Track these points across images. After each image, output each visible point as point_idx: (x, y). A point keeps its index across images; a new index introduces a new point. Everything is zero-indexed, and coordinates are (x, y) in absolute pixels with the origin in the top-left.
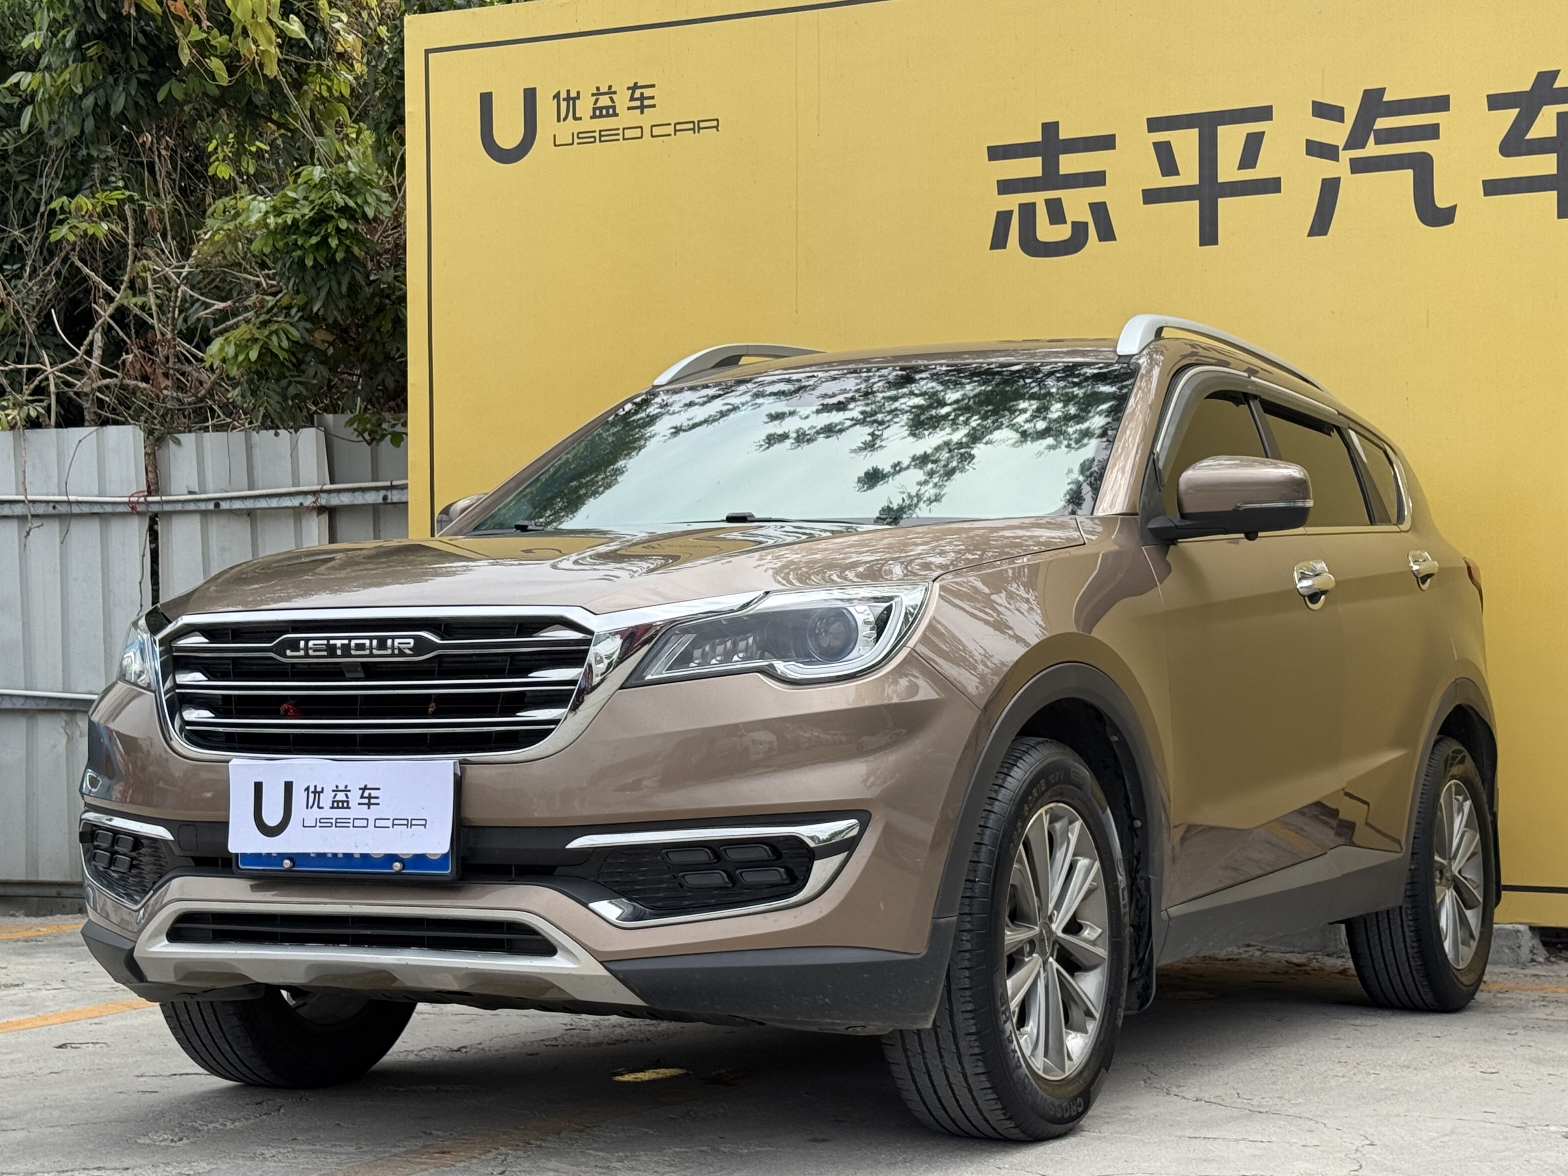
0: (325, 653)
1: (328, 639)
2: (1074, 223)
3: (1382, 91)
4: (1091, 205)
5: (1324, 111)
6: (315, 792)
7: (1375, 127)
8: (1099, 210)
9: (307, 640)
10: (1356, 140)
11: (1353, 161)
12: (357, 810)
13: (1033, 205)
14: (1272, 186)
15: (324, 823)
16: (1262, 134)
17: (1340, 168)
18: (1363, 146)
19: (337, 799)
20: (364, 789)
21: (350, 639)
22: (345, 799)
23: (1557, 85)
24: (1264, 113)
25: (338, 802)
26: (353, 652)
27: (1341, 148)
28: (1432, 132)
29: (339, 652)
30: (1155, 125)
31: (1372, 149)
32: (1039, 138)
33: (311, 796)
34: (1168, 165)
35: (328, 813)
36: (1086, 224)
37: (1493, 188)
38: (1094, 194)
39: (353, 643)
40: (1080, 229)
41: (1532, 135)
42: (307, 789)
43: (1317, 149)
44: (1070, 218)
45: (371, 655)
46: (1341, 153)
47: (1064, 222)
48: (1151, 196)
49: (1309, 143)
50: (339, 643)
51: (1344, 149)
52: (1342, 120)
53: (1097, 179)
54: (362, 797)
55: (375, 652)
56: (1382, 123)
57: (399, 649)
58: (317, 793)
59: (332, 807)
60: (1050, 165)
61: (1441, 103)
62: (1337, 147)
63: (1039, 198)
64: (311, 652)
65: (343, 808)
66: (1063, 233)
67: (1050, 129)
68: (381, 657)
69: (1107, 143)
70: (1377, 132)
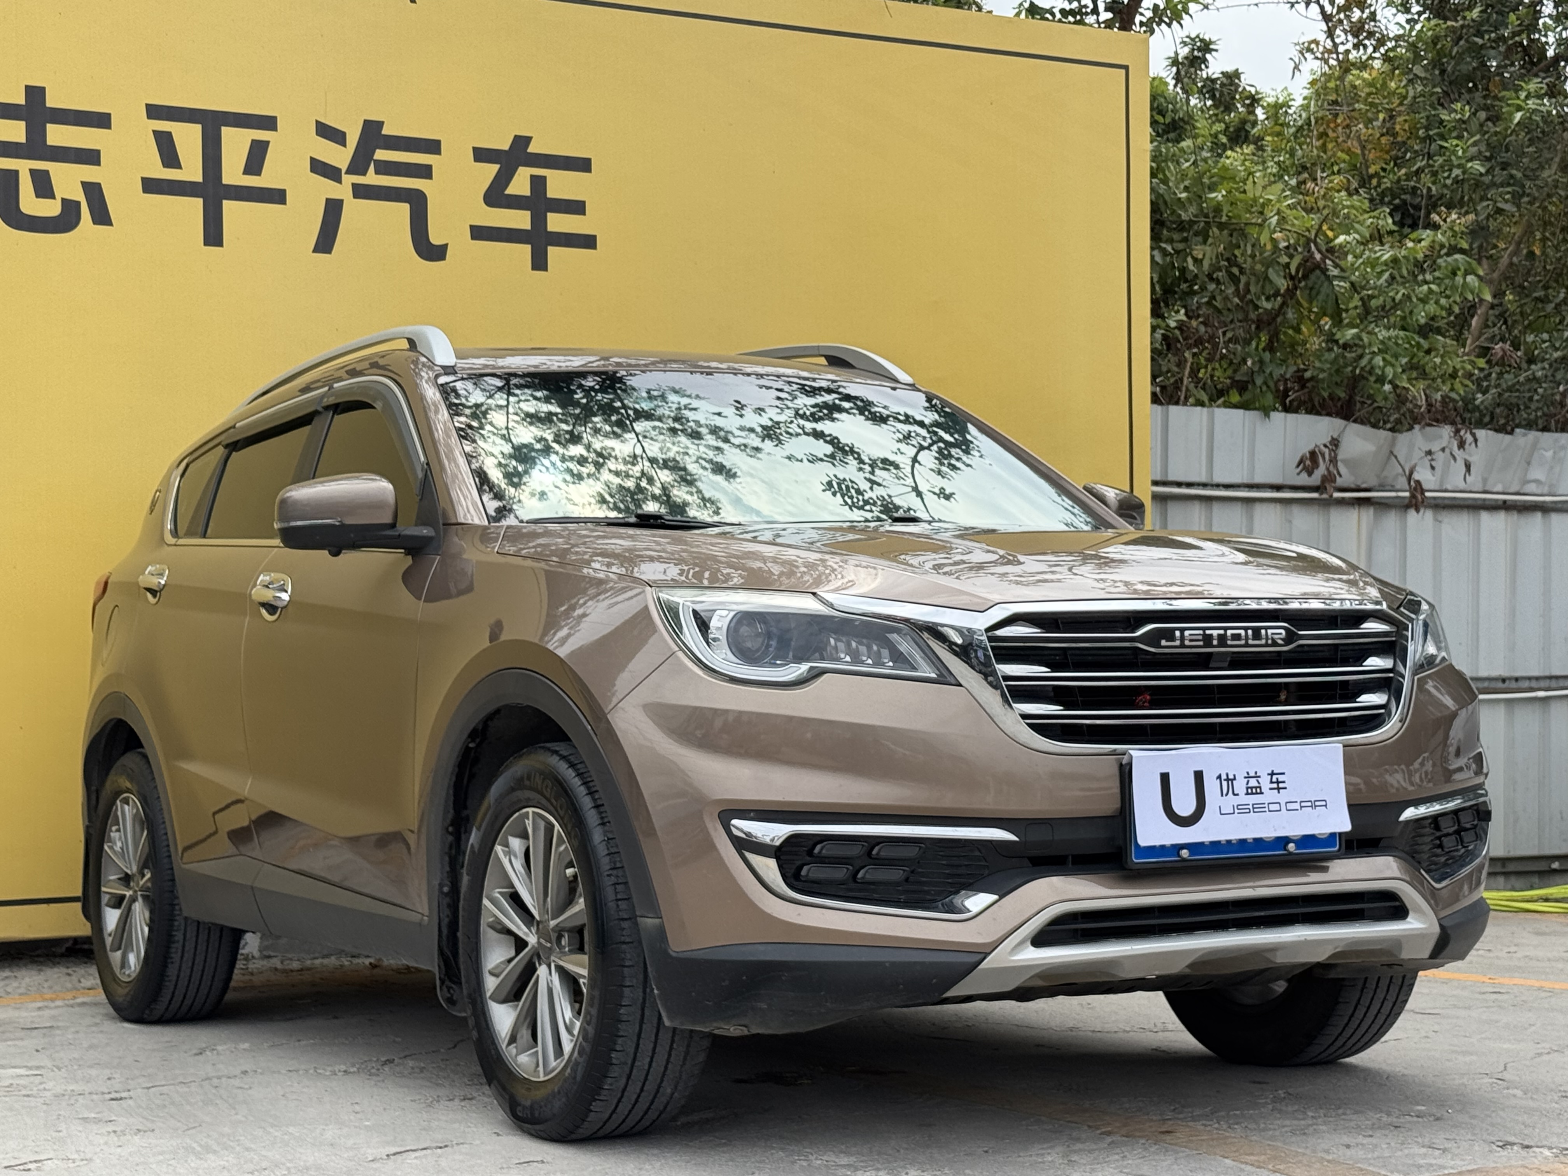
0: (1201, 643)
1: (1204, 629)
2: (63, 200)
3: (380, 124)
4: (84, 184)
5: (326, 131)
6: (1228, 780)
7: (376, 157)
8: (93, 191)
9: (1182, 630)
10: (358, 166)
11: (354, 186)
12: (1269, 795)
13: (16, 173)
14: (277, 196)
15: (1241, 809)
16: (268, 143)
17: (343, 191)
18: (364, 173)
19: (1250, 785)
20: (1272, 774)
21: (1226, 629)
22: (1257, 784)
23: (530, 150)
24: (269, 123)
25: (1252, 788)
26: (1229, 642)
27: (343, 171)
28: (425, 172)
29: (1215, 642)
30: (154, 112)
31: (372, 178)
32: (21, 101)
33: (1225, 784)
34: (170, 157)
35: (1243, 799)
36: (78, 204)
37: (479, 233)
38: (89, 173)
39: (1229, 632)
40: (71, 209)
41: (511, 190)
42: (1219, 777)
43: (320, 168)
44: (59, 194)
45: (1247, 645)
46: (345, 177)
47: (53, 197)
48: (151, 186)
49: (313, 160)
50: (1215, 633)
51: (347, 172)
52: (344, 145)
53: (91, 157)
54: (1272, 782)
55: (1251, 642)
56: (381, 155)
57: (1273, 639)
58: (1230, 780)
59: (1247, 794)
60: (36, 133)
61: (433, 147)
62: (340, 170)
63: (23, 167)
64: (1187, 643)
65: (1257, 793)
66: (51, 208)
67: (35, 94)
68: (1257, 647)
69: (102, 121)
70: (377, 162)
